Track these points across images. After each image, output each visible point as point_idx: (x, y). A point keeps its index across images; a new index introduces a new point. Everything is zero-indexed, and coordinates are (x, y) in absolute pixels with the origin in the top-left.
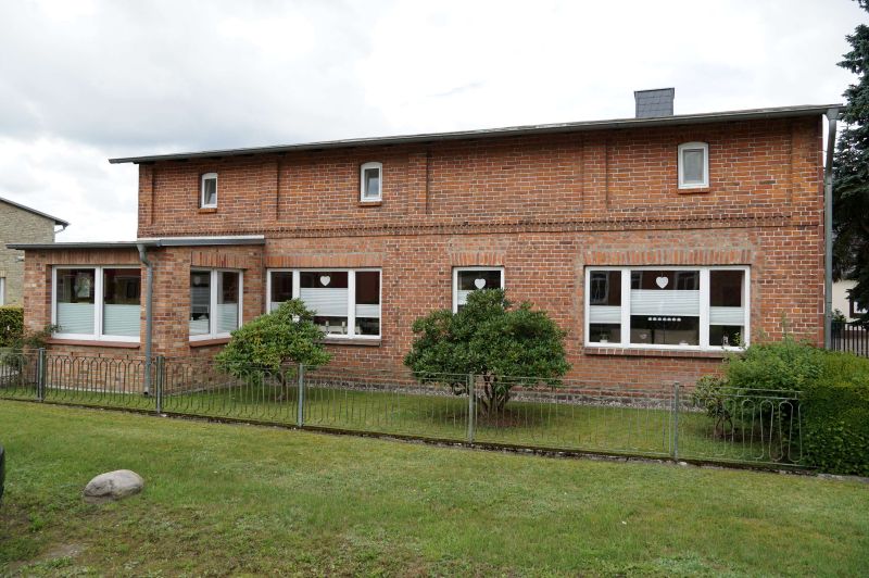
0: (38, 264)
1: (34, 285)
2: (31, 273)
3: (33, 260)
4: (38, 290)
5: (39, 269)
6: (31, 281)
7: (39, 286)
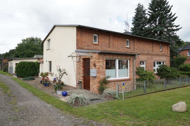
0: (103, 58)
1: (102, 64)
2: (100, 60)
3: (101, 56)
4: (103, 66)
5: (103, 59)
6: (101, 63)
7: (103, 64)
